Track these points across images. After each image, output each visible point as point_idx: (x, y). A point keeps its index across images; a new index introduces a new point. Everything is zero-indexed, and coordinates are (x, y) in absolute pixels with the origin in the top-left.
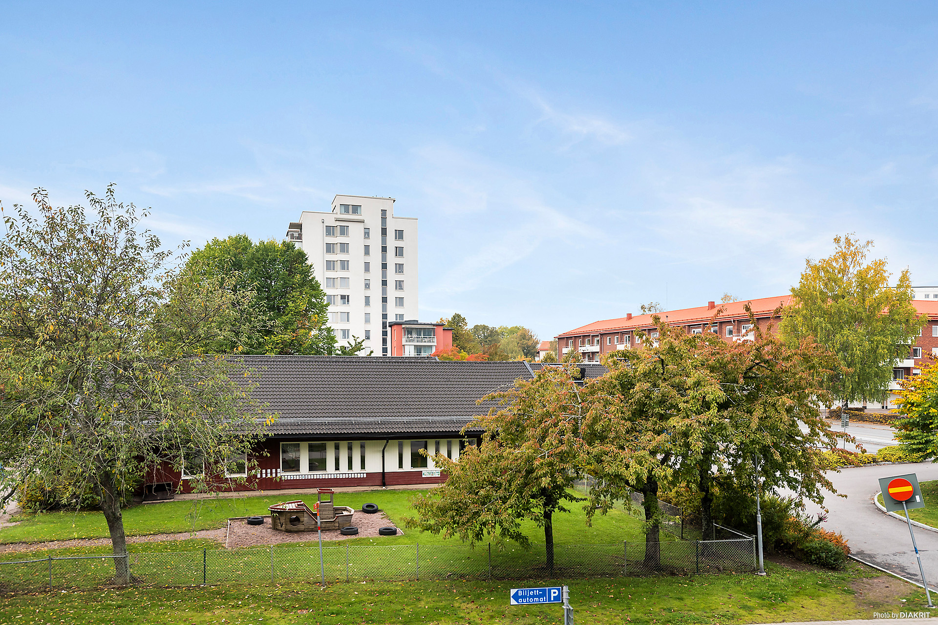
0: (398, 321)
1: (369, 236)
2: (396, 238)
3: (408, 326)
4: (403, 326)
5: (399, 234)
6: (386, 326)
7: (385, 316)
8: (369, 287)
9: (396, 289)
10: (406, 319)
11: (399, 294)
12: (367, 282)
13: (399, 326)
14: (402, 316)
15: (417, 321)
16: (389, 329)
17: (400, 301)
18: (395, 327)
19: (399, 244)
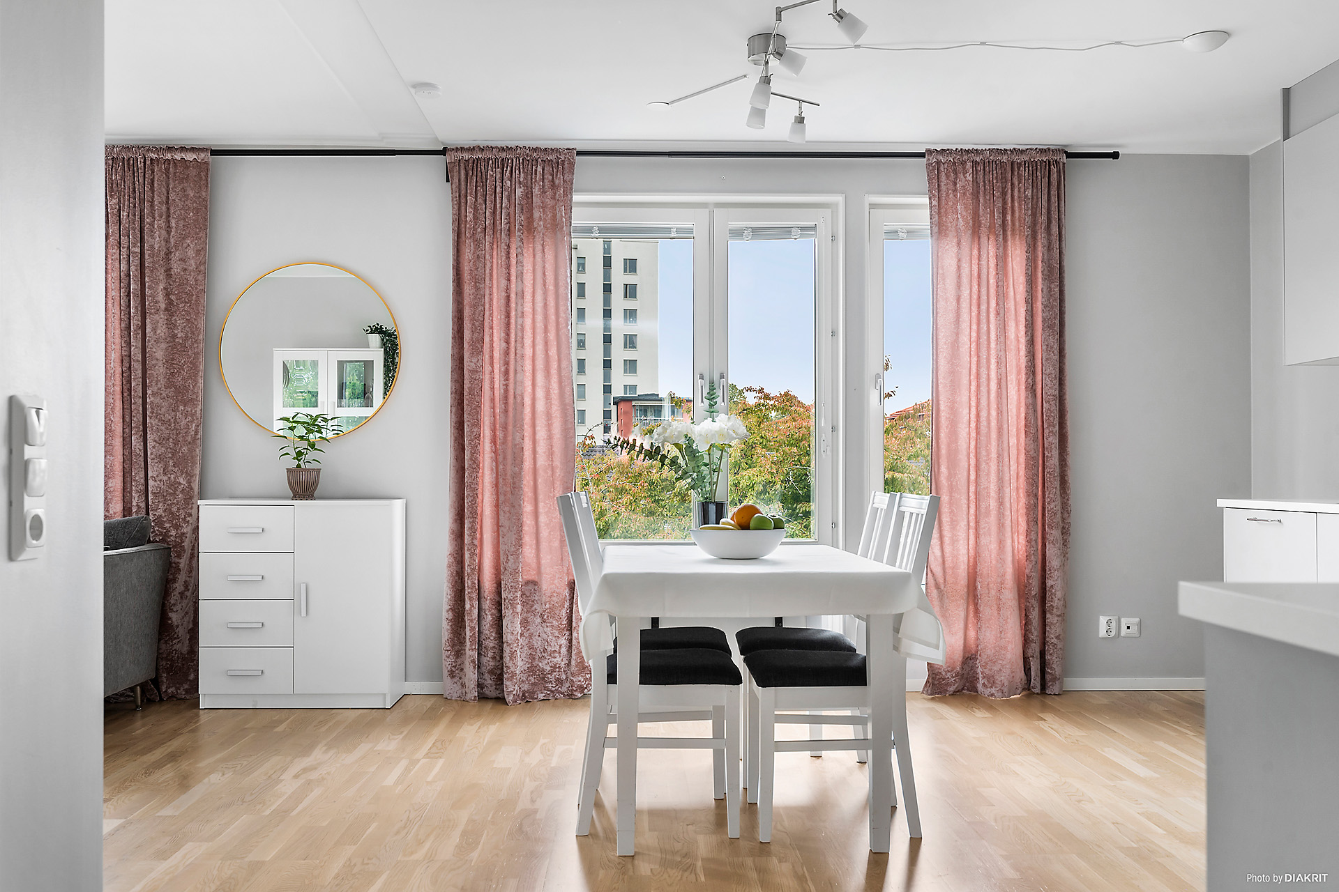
0: (628, 395)
1: (584, 269)
2: (625, 271)
3: (640, 403)
4: (634, 403)
5: (631, 266)
6: (610, 404)
7: (607, 389)
8: (584, 346)
9: (625, 347)
10: (639, 392)
11: (630, 355)
12: (581, 338)
13: (628, 404)
14: (634, 387)
15: (658, 395)
16: (613, 408)
17: (631, 366)
18: (622, 405)
19: (631, 279)
